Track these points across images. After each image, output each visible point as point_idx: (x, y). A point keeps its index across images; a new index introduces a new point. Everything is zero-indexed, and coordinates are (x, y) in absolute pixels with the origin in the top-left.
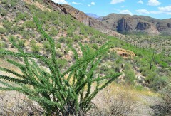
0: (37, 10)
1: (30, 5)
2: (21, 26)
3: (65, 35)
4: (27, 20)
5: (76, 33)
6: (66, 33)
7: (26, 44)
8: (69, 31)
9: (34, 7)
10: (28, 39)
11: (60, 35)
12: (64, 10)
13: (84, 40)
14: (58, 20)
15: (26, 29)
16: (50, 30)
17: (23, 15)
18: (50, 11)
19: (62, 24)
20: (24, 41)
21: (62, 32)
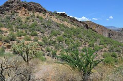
0: (66, 28)
1: (60, 25)
2: (54, 40)
3: (87, 46)
4: (58, 36)
5: (97, 44)
6: (88, 44)
7: (57, 53)
8: (91, 43)
9: (63, 25)
10: (59, 49)
11: (83, 46)
12: (87, 26)
13: (104, 49)
14: (81, 34)
15: (57, 42)
16: (75, 42)
17: (55, 32)
18: (75, 27)
19: (85, 37)
20: (56, 51)
21: (85, 44)
